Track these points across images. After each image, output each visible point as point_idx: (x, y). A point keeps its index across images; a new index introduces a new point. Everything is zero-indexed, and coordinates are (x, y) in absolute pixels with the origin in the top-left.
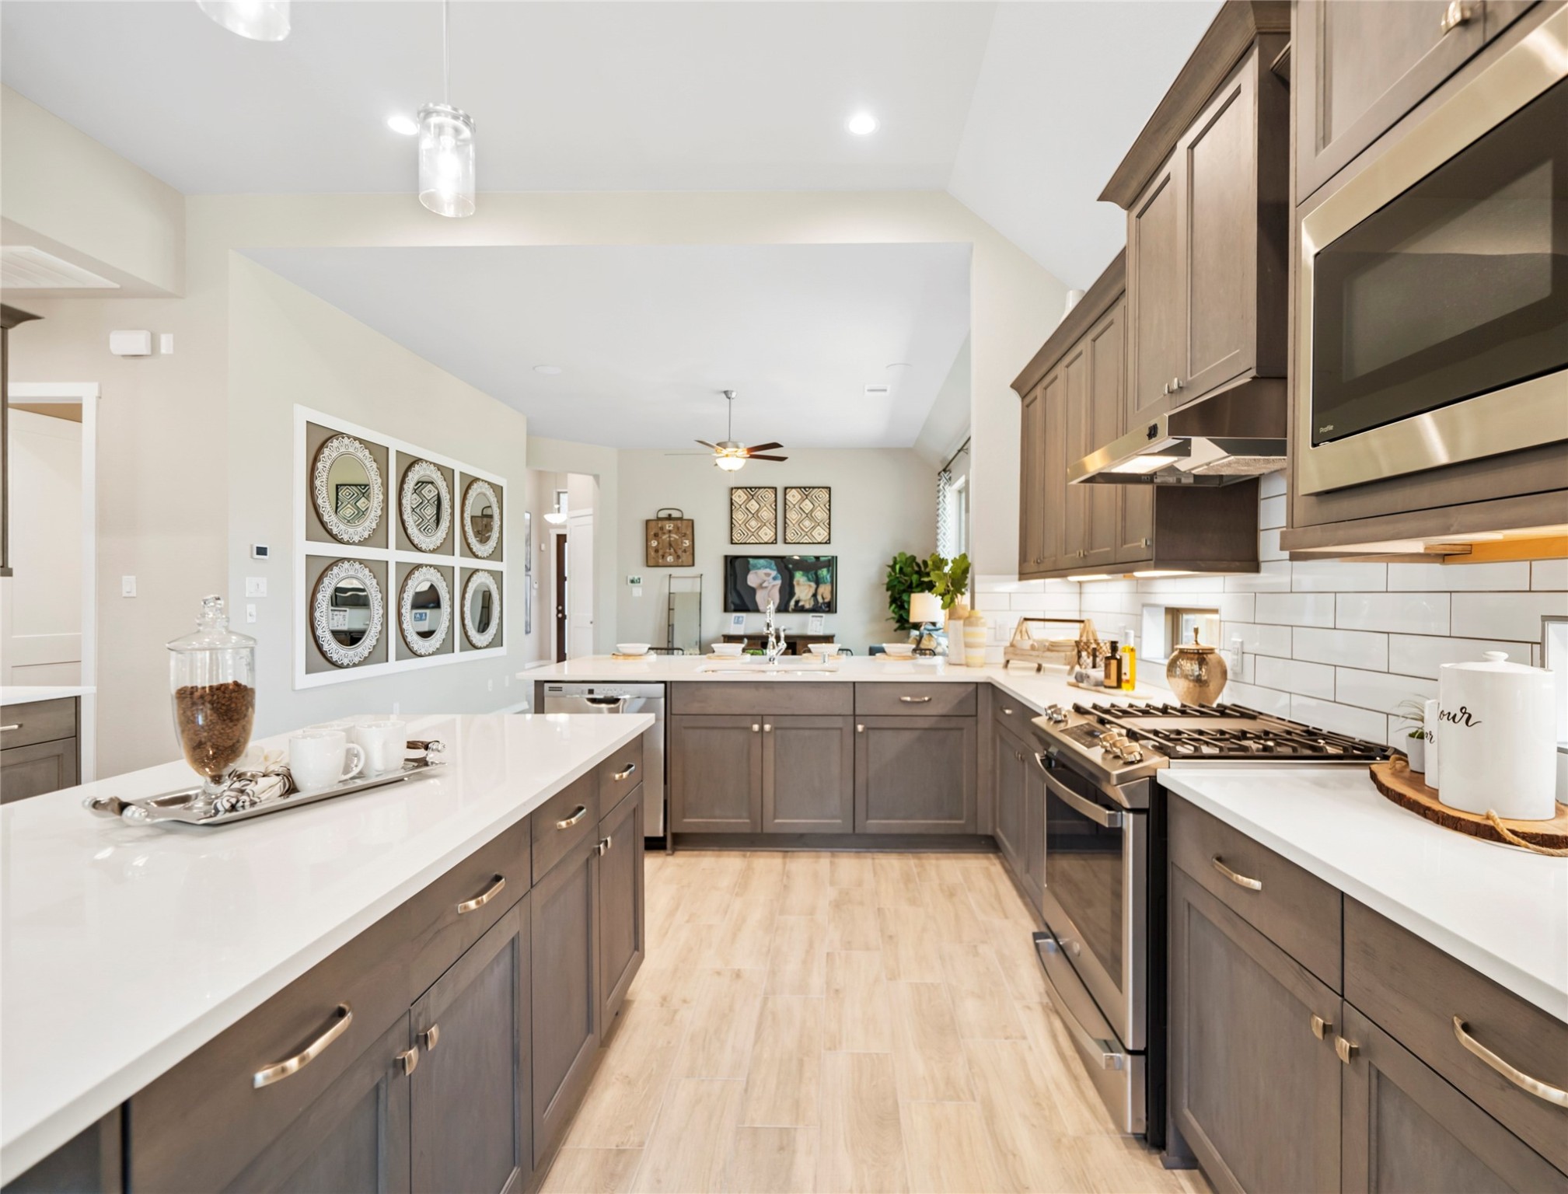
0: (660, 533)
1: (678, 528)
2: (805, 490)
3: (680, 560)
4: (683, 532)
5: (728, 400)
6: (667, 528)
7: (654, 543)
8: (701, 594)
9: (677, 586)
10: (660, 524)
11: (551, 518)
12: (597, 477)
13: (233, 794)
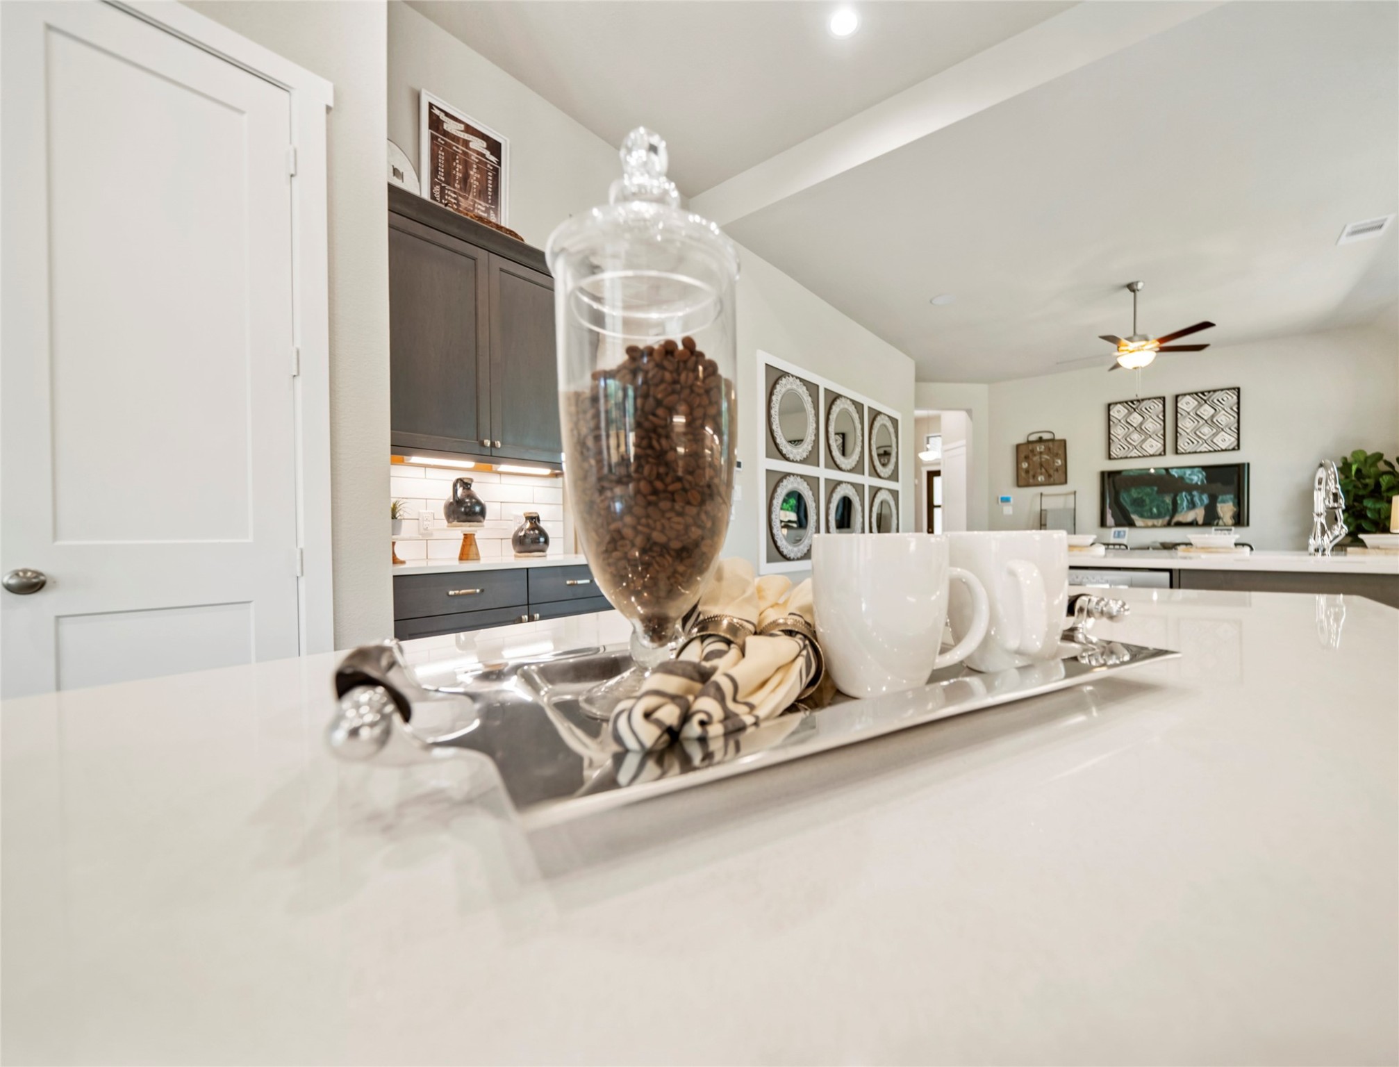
0: (1031, 456)
1: (1049, 449)
2: (1202, 396)
3: (1052, 479)
4: (1055, 451)
5: (1133, 294)
6: (1038, 449)
7: (1025, 465)
8: (1075, 510)
9: (1048, 504)
10: (1031, 447)
11: (924, 456)
12: (969, 412)
13: (673, 684)
